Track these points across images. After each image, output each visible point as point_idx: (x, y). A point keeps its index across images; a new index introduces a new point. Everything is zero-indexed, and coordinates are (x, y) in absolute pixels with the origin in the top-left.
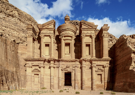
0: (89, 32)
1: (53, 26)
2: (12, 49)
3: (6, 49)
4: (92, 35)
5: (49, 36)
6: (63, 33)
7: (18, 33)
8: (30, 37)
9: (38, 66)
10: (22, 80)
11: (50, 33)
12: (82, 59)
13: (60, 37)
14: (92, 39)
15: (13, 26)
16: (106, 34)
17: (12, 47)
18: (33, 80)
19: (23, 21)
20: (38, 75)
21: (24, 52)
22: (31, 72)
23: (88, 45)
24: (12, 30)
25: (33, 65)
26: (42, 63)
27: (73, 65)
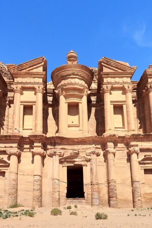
1: (41, 68)
4: (126, 86)
5: (33, 88)
9: (5, 151)
11: (35, 83)
12: (105, 135)
13: (56, 92)
14: (126, 93)
20: (4, 173)
23: (118, 108)
26: (15, 145)
27: (87, 149)
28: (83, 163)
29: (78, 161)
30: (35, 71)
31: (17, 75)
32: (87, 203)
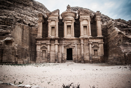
0: (86, 17)
1: (58, 13)
2: (27, 32)
3: (23, 32)
4: (88, 19)
5: (55, 21)
6: (65, 18)
7: (32, 18)
8: (40, 22)
9: (46, 44)
10: (33, 55)
11: (55, 19)
12: (80, 37)
13: (63, 21)
14: (88, 21)
15: (29, 13)
16: (99, 18)
17: (27, 30)
18: (41, 55)
19: (37, 8)
20: (46, 51)
21: (36, 33)
22: (40, 49)
23: (85, 27)
24: (28, 16)
25: (42, 43)
27: (74, 42)
28: (72, 48)
29: (70, 47)
32: (73, 62)
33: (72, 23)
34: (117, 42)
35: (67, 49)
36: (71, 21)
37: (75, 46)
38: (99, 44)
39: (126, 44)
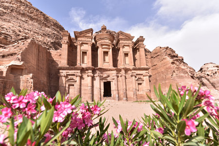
0: (127, 42)
2: (44, 56)
4: (130, 45)
5: (87, 43)
6: (101, 41)
7: (43, 38)
8: (65, 44)
9: (74, 75)
11: (88, 41)
12: (118, 67)
14: (130, 48)
15: (37, 29)
17: (44, 54)
20: (73, 85)
23: (126, 54)
24: (36, 34)
25: (68, 74)
26: (79, 71)
27: (112, 74)
28: (111, 80)
29: (109, 79)
30: (87, 35)
31: (79, 37)
32: (114, 99)
33: (109, 49)
34: (170, 73)
35: (104, 82)
36: (109, 46)
37: (114, 79)
38: (144, 76)
39: (182, 76)
